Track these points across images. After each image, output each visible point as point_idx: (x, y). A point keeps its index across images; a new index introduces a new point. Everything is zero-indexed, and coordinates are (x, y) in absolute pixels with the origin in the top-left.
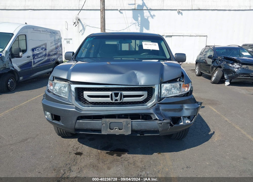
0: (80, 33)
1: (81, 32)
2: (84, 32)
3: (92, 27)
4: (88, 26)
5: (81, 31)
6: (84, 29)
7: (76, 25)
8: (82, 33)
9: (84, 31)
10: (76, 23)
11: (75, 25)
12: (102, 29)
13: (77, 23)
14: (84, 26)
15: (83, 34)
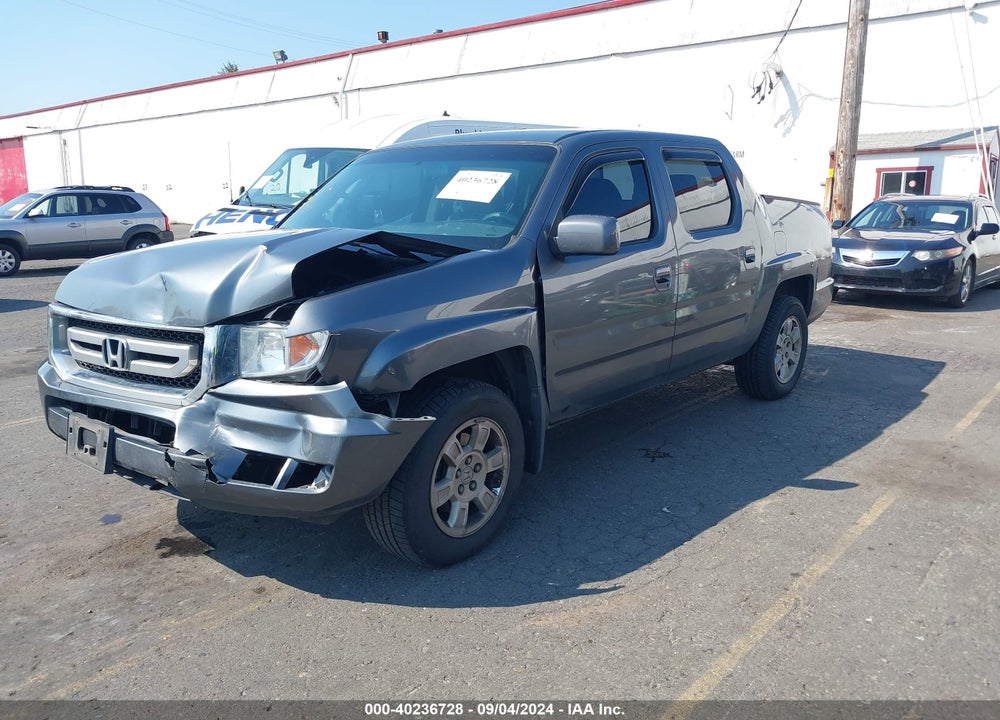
0: (776, 126)
1: (781, 124)
2: (793, 124)
3: (830, 99)
4: (814, 95)
5: (782, 118)
6: (795, 108)
7: (763, 98)
8: (786, 127)
9: (795, 118)
10: (765, 89)
11: (758, 98)
12: (845, 107)
13: (768, 89)
14: (798, 97)
15: (788, 131)
